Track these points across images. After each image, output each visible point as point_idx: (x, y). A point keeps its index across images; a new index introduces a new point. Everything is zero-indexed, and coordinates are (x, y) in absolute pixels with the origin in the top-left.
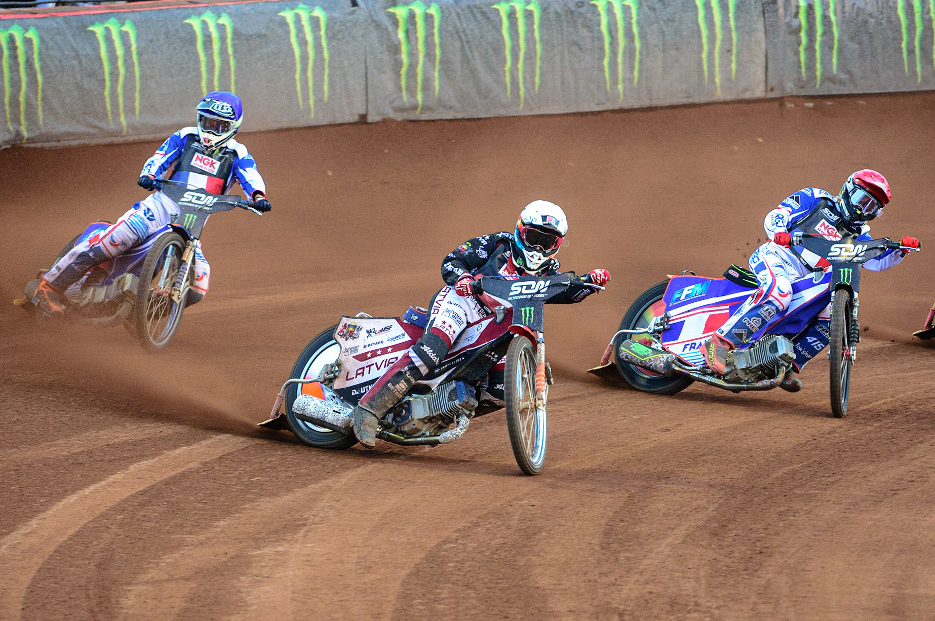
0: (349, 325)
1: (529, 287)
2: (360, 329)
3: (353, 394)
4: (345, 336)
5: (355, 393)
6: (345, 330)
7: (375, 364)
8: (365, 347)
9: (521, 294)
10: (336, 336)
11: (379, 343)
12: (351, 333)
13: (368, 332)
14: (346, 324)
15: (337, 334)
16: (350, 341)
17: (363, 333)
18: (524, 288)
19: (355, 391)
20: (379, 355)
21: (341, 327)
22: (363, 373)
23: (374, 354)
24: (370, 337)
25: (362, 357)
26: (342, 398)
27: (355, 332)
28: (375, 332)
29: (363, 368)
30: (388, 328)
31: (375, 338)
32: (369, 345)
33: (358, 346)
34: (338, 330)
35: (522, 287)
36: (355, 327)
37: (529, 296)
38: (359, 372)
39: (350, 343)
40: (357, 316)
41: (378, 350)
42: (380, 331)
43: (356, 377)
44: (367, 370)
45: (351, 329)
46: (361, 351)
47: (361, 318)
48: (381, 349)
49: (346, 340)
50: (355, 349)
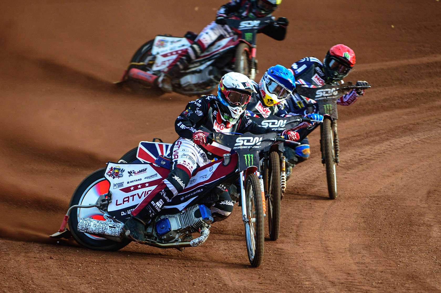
0: (115, 169)
1: (248, 141)
2: (122, 171)
3: (122, 215)
4: (112, 175)
5: (123, 214)
6: (112, 172)
7: (137, 194)
8: (128, 183)
9: (243, 145)
10: (105, 175)
11: (139, 180)
12: (116, 174)
13: (129, 172)
14: (112, 167)
15: (106, 174)
16: (116, 179)
17: (126, 174)
18: (246, 141)
19: (123, 212)
20: (140, 188)
21: (108, 169)
22: (128, 201)
23: (136, 187)
24: (131, 176)
25: (127, 190)
26: (114, 217)
27: (120, 173)
28: (134, 173)
29: (128, 197)
30: (144, 170)
31: (134, 177)
32: (131, 182)
33: (123, 182)
34: (107, 171)
35: (244, 140)
36: (119, 169)
37: (249, 147)
38: (125, 200)
39: (117, 181)
40: (119, 162)
41: (138, 185)
42: (138, 172)
43: (123, 203)
44: (131, 199)
45: (116, 171)
46: (126, 186)
47: (122, 163)
48: (140, 184)
49: (114, 178)
50: (121, 184)
